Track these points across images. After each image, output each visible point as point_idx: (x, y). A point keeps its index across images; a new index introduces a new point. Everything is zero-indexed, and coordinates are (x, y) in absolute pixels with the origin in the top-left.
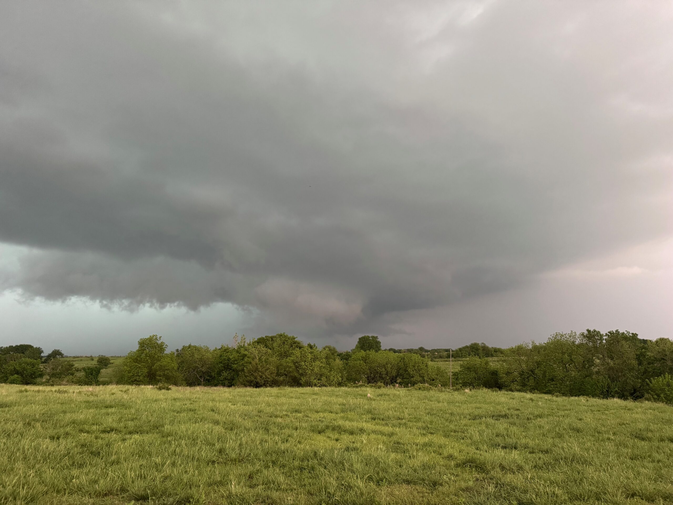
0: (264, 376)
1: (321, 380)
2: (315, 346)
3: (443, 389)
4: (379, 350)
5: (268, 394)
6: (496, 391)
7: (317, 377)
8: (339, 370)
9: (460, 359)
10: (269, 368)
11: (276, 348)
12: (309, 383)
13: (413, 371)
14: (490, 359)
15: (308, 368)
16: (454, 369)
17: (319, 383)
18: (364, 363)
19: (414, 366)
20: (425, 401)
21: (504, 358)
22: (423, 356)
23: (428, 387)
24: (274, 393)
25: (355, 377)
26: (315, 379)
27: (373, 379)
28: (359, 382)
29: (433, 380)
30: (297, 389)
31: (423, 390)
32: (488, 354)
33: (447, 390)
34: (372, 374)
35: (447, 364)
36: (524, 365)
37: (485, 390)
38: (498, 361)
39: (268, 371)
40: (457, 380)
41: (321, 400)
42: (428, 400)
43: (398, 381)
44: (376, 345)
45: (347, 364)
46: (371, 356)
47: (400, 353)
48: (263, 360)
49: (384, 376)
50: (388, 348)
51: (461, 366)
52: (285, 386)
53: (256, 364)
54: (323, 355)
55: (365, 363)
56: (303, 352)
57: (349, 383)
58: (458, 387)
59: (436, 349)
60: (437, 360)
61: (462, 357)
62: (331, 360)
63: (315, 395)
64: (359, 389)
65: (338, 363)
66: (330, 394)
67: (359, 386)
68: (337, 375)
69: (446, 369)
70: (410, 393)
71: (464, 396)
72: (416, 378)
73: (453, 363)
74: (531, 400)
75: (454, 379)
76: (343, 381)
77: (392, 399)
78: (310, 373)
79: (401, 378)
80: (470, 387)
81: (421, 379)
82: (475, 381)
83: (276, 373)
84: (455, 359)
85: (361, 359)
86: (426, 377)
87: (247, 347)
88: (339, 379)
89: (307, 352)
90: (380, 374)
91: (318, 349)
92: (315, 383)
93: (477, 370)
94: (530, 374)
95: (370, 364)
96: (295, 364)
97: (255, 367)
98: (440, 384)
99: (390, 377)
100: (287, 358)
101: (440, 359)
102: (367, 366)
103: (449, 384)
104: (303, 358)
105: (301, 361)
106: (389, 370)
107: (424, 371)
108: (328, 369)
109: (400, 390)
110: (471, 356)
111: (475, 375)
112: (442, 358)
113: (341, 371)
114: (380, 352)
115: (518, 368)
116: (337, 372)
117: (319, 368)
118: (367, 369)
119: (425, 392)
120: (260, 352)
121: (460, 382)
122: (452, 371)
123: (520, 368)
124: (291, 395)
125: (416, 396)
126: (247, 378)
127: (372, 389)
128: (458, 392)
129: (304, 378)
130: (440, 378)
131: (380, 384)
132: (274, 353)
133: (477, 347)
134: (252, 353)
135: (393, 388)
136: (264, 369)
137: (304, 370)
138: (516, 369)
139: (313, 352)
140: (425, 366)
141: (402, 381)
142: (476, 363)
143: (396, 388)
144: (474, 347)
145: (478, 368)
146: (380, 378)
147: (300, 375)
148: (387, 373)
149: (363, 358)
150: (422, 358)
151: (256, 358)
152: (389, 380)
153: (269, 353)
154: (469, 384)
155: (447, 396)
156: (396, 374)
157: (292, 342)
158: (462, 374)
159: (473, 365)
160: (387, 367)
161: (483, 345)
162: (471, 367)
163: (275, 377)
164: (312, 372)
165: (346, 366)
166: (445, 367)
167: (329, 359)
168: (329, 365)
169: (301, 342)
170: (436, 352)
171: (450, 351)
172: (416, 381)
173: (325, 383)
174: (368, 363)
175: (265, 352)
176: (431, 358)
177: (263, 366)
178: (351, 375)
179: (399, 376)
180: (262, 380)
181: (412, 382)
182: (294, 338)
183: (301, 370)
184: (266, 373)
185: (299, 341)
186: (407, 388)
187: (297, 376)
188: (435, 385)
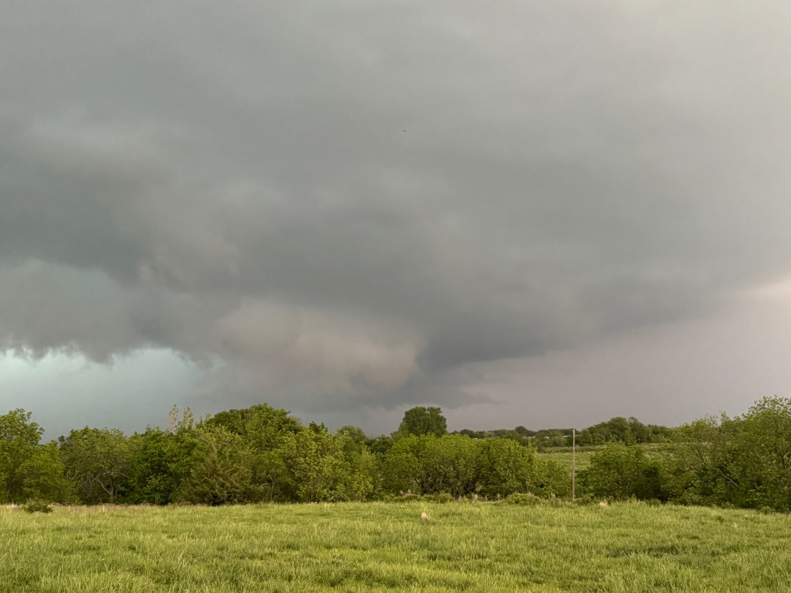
0: (228, 484)
1: (336, 489)
2: (323, 427)
3: (560, 502)
4: (444, 432)
5: (237, 517)
6: (655, 504)
7: (328, 483)
8: (367, 471)
9: (591, 447)
10: (238, 470)
11: (252, 432)
12: (312, 495)
13: (506, 470)
14: (645, 446)
15: (312, 469)
16: (579, 466)
17: (331, 495)
18: (415, 458)
19: (507, 462)
20: (526, 524)
21: (671, 445)
22: (525, 444)
23: (531, 498)
24: (248, 514)
25: (398, 483)
26: (324, 488)
27: (431, 486)
28: (405, 491)
29: (542, 486)
30: (291, 506)
31: (522, 505)
32: (641, 438)
33: (567, 503)
34: (430, 476)
35: (567, 457)
36: (707, 457)
38: (660, 450)
39: (237, 474)
40: (584, 485)
41: (336, 526)
42: (533, 523)
43: (478, 489)
44: (438, 425)
45: (383, 459)
46: (428, 444)
47: (482, 437)
48: (227, 454)
49: (451, 480)
50: (459, 430)
51: (592, 459)
52: (269, 501)
53: (214, 462)
54: (340, 443)
55: (418, 457)
56: (302, 439)
57: (388, 494)
58: (587, 497)
59: (547, 429)
60: (549, 449)
61: (594, 444)
62: (354, 452)
63: (324, 517)
64: (406, 504)
65: (365, 458)
66: (352, 514)
67: (406, 499)
68: (364, 481)
69: (565, 465)
70: (499, 511)
71: (598, 514)
72: (510, 482)
73: (577, 454)
74: (719, 520)
75: (578, 485)
76: (376, 490)
77: (466, 521)
78: (315, 476)
79: (482, 483)
80: (608, 497)
81: (520, 484)
82: (618, 487)
83: (250, 477)
84: (582, 447)
85: (409, 450)
86: (528, 481)
87: (196, 430)
88: (370, 487)
89: (308, 439)
90: (445, 476)
91: (329, 433)
92: (325, 495)
93: (622, 467)
94: (717, 472)
95: (426, 459)
96: (286, 460)
97: (211, 468)
98: (553, 493)
99: (463, 482)
100: (271, 450)
101: (555, 447)
102: (421, 462)
103: (570, 492)
104: (302, 449)
105: (298, 455)
106: (461, 468)
107: (526, 469)
108: (349, 470)
109: (481, 505)
110: (610, 441)
111: (617, 475)
112: (558, 446)
113: (372, 473)
114: (445, 437)
115: (696, 462)
116: (364, 475)
117: (332, 468)
118: (421, 468)
119: (527, 506)
120: (221, 439)
121: (590, 489)
122: (576, 468)
123: (700, 462)
124: (280, 517)
125: (510, 516)
126: (196, 488)
127: (430, 504)
128: (587, 507)
129: (304, 486)
130: (554, 483)
131: (444, 495)
132: (246, 441)
133: (621, 424)
134: (206, 442)
135: (469, 502)
136: (229, 471)
137: (304, 471)
138: (693, 465)
139: (321, 438)
140: (528, 460)
141: (485, 488)
142: (620, 455)
143: (473, 502)
144: (616, 425)
145: (623, 464)
146: (444, 485)
147: (297, 481)
148: (458, 475)
149: (412, 449)
150: (523, 447)
151: (213, 451)
152: (462, 488)
153: (237, 441)
154: (607, 492)
155: (567, 513)
156: (475, 476)
157: (281, 420)
158: (594, 474)
159: (614, 458)
160: (458, 463)
161: (632, 421)
162: (610, 461)
163: (250, 485)
164: (319, 474)
165: (382, 464)
166: (563, 463)
167: (349, 450)
168: (349, 462)
169: (298, 419)
170: (548, 436)
171: (572, 433)
172: (510, 489)
173: (344, 495)
174: (422, 457)
175: (230, 440)
176: (538, 447)
177: (226, 466)
178: (391, 480)
179: (480, 479)
180: (225, 492)
181: (503, 490)
182: (285, 414)
183: (298, 471)
184: (232, 477)
185: (294, 419)
186: (494, 501)
187: (290, 483)
188: (545, 494)
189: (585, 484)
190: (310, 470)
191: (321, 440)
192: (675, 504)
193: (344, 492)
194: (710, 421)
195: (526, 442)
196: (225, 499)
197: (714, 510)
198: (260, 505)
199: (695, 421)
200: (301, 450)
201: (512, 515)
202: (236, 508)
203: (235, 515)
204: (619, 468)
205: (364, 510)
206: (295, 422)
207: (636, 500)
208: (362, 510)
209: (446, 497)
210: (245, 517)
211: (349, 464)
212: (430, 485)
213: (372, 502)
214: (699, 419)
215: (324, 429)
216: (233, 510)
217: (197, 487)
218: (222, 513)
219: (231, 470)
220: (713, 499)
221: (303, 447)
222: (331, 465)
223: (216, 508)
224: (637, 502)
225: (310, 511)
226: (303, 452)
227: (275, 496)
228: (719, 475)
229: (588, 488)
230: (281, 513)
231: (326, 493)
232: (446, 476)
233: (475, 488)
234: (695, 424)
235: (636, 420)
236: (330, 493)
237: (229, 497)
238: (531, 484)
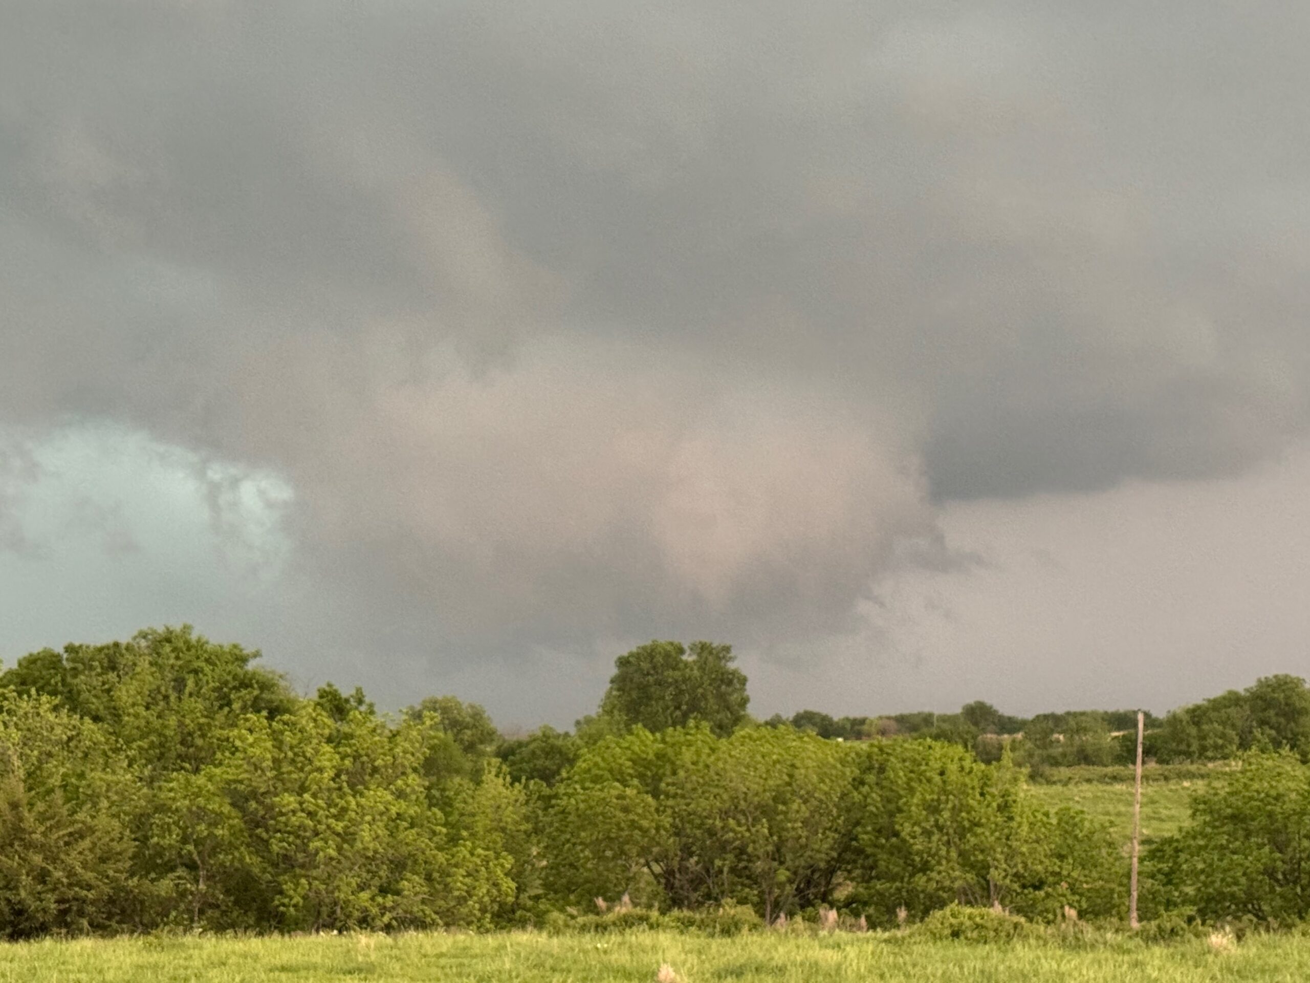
0: (58, 874)
1: (398, 893)
2: (360, 702)
3: (1089, 932)
4: (738, 720)
7: (374, 874)
8: (497, 836)
9: (1193, 768)
10: (91, 830)
11: (134, 715)
12: (325, 910)
13: (927, 833)
15: (322, 828)
16: (1155, 824)
17: (384, 909)
18: (648, 798)
19: (933, 809)
22: (990, 756)
23: (1001, 922)
24: (119, 968)
25: (593, 875)
26: (362, 888)
27: (696, 882)
28: (614, 899)
29: (1037, 885)
30: (254, 944)
31: (971, 942)
33: (1109, 935)
34: (691, 854)
35: (1118, 798)
39: (86, 843)
40: (1169, 882)
43: (841, 894)
44: (722, 697)
45: (547, 801)
46: (688, 755)
47: (859, 736)
48: (55, 781)
49: (759, 866)
50: (788, 713)
51: (1198, 804)
52: (188, 929)
53: (14, 806)
54: (411, 751)
55: (654, 794)
56: (288, 737)
57: (562, 910)
58: (1172, 919)
59: (1060, 711)
60: (1064, 772)
61: (1203, 754)
62: (459, 779)
63: (356, 976)
64: (615, 937)
65: (494, 797)
66: (443, 968)
67: (614, 924)
68: (487, 866)
69: (1111, 822)
70: (901, 960)
71: (1200, 970)
72: (939, 873)
73: (1149, 789)
75: (1151, 881)
76: (527, 895)
78: (332, 852)
79: (854, 875)
80: (1238, 918)
81: (970, 877)
82: (1271, 886)
83: (130, 853)
84: (1166, 767)
85: (631, 771)
86: (997, 869)
88: (504, 887)
89: (311, 736)
90: (741, 851)
91: (377, 719)
92: (366, 910)
93: (1286, 827)
95: (683, 801)
96: (241, 802)
98: (1071, 906)
99: (795, 873)
100: (197, 771)
101: (1083, 766)
102: (664, 811)
103: (1124, 904)
104: (291, 768)
105: (278, 785)
106: (793, 829)
107: (992, 834)
108: (440, 834)
109: (846, 944)
110: (1254, 747)
111: (1271, 852)
112: (1094, 764)
113: (513, 844)
114: (742, 733)
116: (487, 849)
117: (386, 827)
118: (665, 829)
119: (987, 947)
120: (37, 733)
121: (1187, 894)
122: (1145, 831)
125: (934, 975)
127: (687, 938)
128: (1171, 950)
129: (297, 884)
130: (1074, 874)
131: (732, 912)
132: (117, 741)
133: (1287, 698)
135: (809, 932)
136: (61, 833)
137: (298, 837)
139: (349, 736)
140: (999, 806)
141: (861, 890)
142: (1281, 791)
143: (822, 933)
144: (1274, 699)
145: (1288, 818)
146: (736, 879)
147: (275, 865)
148: (778, 850)
149: (641, 769)
150: (983, 766)
151: (13, 771)
152: (789, 889)
153: (88, 743)
154: (1236, 904)
155: (1108, 968)
156: (834, 854)
157: (229, 678)
158: (1201, 848)
159: (1262, 800)
160: (785, 814)
162: (1251, 808)
163: (126, 879)
164: (345, 846)
165: (545, 816)
166: (1106, 814)
167: (443, 773)
168: (441, 809)
169: (281, 677)
170: (1060, 733)
171: (1136, 723)
172: (941, 893)
173: (423, 911)
174: (668, 796)
175: (65, 738)
176: (1032, 766)
177: (53, 818)
178: (571, 865)
179: (848, 863)
180: (51, 897)
181: (917, 895)
182: (243, 660)
183: (279, 835)
184: (74, 854)
185: (270, 676)
186: (885, 930)
187: (255, 872)
188: (1047, 911)
189: (1169, 878)
190: (316, 832)
191: (353, 741)
193: (423, 902)
195: (994, 751)
196: (49, 918)
198: (156, 937)
200: (289, 773)
201: (940, 973)
202: (83, 947)
203: (79, 971)
204: (1278, 831)
205: (483, 955)
206: (273, 685)
208: (475, 956)
209: (737, 917)
211: (439, 814)
212: (691, 881)
213: (509, 932)
215: (363, 708)
216: (71, 956)
218: (37, 964)
219: (67, 831)
221: (293, 761)
222: (385, 818)
223: (21, 948)
225: (317, 959)
226: (294, 776)
227: (210, 913)
229: (1181, 892)
230: (224, 964)
231: (368, 904)
232: (743, 852)
233: (831, 891)
236: (379, 905)
237: (64, 913)
238: (1005, 877)
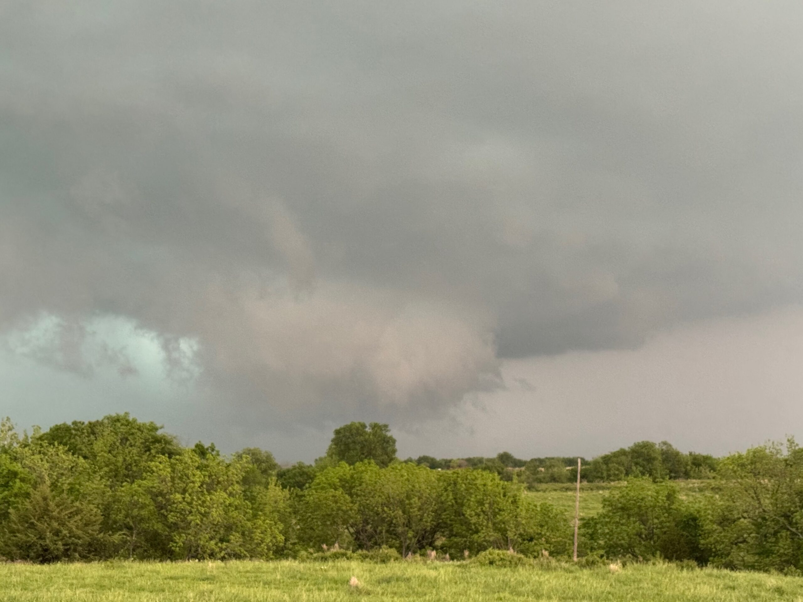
0: (65, 532)
1: (228, 541)
2: (213, 450)
3: (554, 562)
4: (391, 460)
5: (75, 581)
6: (689, 567)
7: (217, 532)
8: (276, 515)
9: (604, 484)
10: (82, 511)
11: (103, 456)
12: (193, 549)
13: (478, 515)
14: (681, 483)
15: (193, 510)
16: (586, 511)
17: (221, 549)
18: (347, 496)
19: (481, 503)
20: (502, 595)
21: (717, 483)
22: (508, 478)
23: (513, 557)
24: (92, 577)
25: (321, 533)
26: (211, 539)
27: (370, 537)
28: (330, 545)
29: (531, 540)
30: (158, 566)
31: (499, 567)
32: (676, 472)
33: (564, 564)
34: (368, 524)
35: (569, 498)
36: (767, 501)
37: (662, 565)
38: (701, 490)
39: (78, 518)
41: (222, 595)
42: (511, 593)
43: (438, 543)
44: (384, 449)
45: (300, 499)
46: (367, 477)
47: (448, 467)
48: (66, 487)
49: (400, 530)
50: (415, 457)
51: (606, 502)
52: (126, 558)
53: (45, 499)
54: (236, 473)
55: (351, 495)
56: (180, 467)
57: (305, 550)
58: (594, 556)
59: (542, 457)
60: (543, 486)
61: (609, 478)
62: (258, 487)
63: (206, 582)
64: (330, 563)
65: (274, 496)
66: (248, 578)
67: (330, 557)
68: (271, 528)
69: (566, 510)
70: (465, 575)
71: (606, 581)
72: (483, 533)
73: (584, 494)
74: (778, 592)
75: (583, 538)
76: (289, 543)
77: (416, 590)
78: (198, 522)
79: (445, 534)
80: (624, 556)
81: (498, 535)
82: (640, 541)
83: (99, 522)
84: (590, 484)
85: (339, 484)
86: (511, 531)
87: (19, 450)
88: (279, 539)
89: (189, 466)
90: (390, 524)
91: (220, 458)
92: (213, 549)
93: (647, 513)
94: (781, 523)
95: (363, 498)
96: (154, 497)
97: (40, 507)
98: (546, 550)
99: (417, 533)
100: (133, 482)
101: (553, 483)
102: (356, 503)
103: (571, 549)
104: (179, 481)
105: (173, 489)
106: (414, 512)
107: (508, 515)
108: (249, 513)
109: (439, 567)
110: (632, 475)
111: (640, 525)
112: (558, 482)
113: (283, 519)
114: (392, 466)
115: (751, 508)
116: (271, 520)
117: (224, 510)
118: (355, 510)
119: (506, 570)
120: (56, 465)
121: (600, 544)
122: (581, 514)
123: (757, 508)
124: (139, 582)
125: (480, 583)
126: (15, 536)
127: (364, 564)
128: (592, 571)
129: (181, 536)
130: (548, 534)
131: (386, 551)
132: (95, 468)
133: (648, 452)
134: (34, 469)
135: (422, 562)
136: (67, 512)
137: (182, 514)
138: (746, 512)
139: (207, 466)
140: (512, 501)
141: (448, 541)
142: (644, 496)
143: (428, 562)
144: (642, 452)
145: (648, 509)
146: (389, 536)
147: (170, 527)
148: (409, 522)
149: (343, 483)
150: (505, 483)
151: (45, 482)
152: (414, 540)
153: (81, 469)
154: (623, 549)
155: (562, 581)
156: (435, 523)
157: (150, 438)
158: (607, 522)
159: (635, 500)
160: (410, 504)
161: (664, 448)
162: (630, 504)
163: (97, 535)
164: (205, 519)
165: (299, 505)
166: (564, 506)
167: (251, 484)
168: (250, 502)
169: (174, 438)
170: (542, 467)
171: (577, 463)
172: (484, 543)
173: (240, 550)
174: (358, 495)
175: (70, 467)
176: (528, 483)
177: (63, 505)
178: (311, 528)
179: (442, 528)
180: (61, 543)
181: (474, 544)
182: (156, 429)
183: (172, 513)
184: (72, 522)
185: (170, 437)
186: (458, 560)
187: (160, 531)
188: (534, 551)
189: (592, 537)
190: (191, 512)
191: (209, 469)
192: (717, 567)
193: (240, 546)
194: (771, 449)
195: (510, 476)
196: (60, 553)
197: (772, 576)
198: (111, 562)
199: (750, 448)
200: (178, 484)
201: (483, 581)
202: (76, 566)
203: (73, 578)
204: (643, 515)
205: (267, 572)
206: (171, 441)
207: (661, 562)
208: (263, 572)
209: (389, 554)
210: (88, 581)
211: (249, 504)
212: (368, 536)
213: (280, 560)
214: (756, 446)
215: (214, 452)
216: (70, 571)
217: (18, 535)
218: (53, 575)
219: (69, 511)
220: (774, 562)
221: (181, 478)
222: (223, 505)
223: (46, 568)
224: (664, 564)
225: (186, 573)
226: (180, 485)
227: (138, 551)
228: (783, 527)
229: (598, 543)
230: (143, 576)
231: (214, 547)
232: (392, 523)
233: (434, 541)
234: (751, 453)
235: (670, 446)
236: (219, 547)
237: (66, 550)
238: (515, 535)
